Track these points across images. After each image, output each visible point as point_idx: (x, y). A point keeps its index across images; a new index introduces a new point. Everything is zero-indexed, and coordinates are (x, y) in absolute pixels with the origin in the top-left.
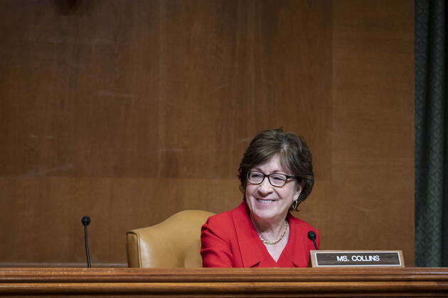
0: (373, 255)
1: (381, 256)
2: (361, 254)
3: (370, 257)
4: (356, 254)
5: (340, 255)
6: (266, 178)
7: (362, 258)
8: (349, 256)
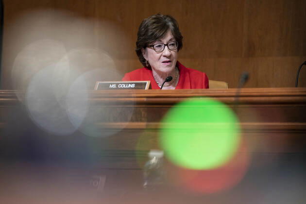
0: (131, 84)
1: (136, 84)
2: (124, 83)
3: (130, 85)
4: (121, 84)
5: (112, 84)
6: (166, 47)
7: (124, 85)
8: (117, 84)
